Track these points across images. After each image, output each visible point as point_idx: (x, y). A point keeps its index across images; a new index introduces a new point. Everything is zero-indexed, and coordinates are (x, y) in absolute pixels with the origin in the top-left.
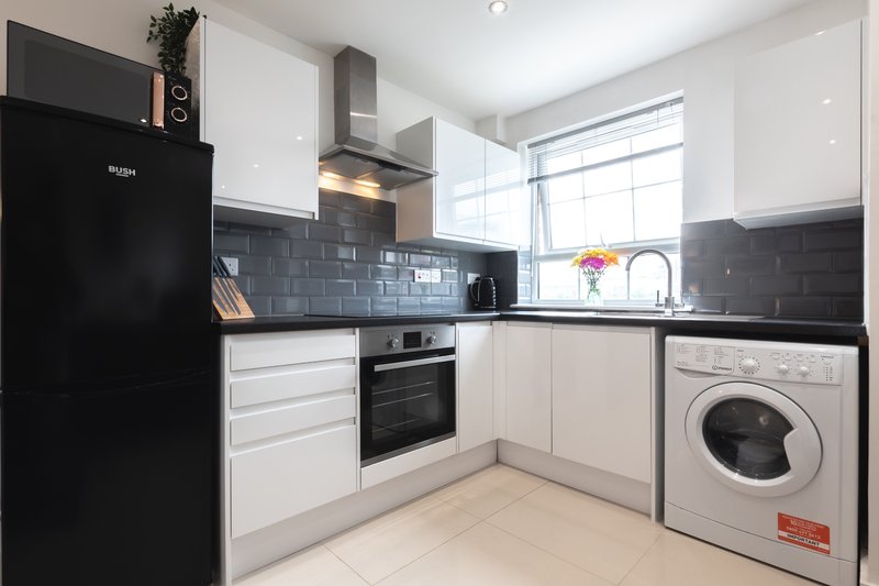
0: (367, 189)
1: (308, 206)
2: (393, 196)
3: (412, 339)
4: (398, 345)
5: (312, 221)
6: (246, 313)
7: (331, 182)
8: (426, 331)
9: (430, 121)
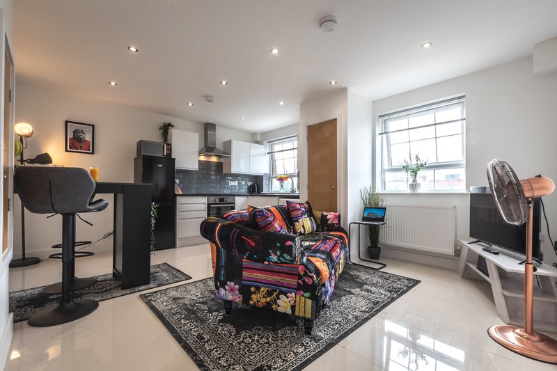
0: (214, 159)
1: (195, 167)
2: (222, 160)
3: (221, 200)
4: (217, 201)
5: (196, 171)
6: (181, 193)
7: (203, 158)
8: (225, 198)
9: (230, 141)
